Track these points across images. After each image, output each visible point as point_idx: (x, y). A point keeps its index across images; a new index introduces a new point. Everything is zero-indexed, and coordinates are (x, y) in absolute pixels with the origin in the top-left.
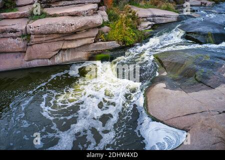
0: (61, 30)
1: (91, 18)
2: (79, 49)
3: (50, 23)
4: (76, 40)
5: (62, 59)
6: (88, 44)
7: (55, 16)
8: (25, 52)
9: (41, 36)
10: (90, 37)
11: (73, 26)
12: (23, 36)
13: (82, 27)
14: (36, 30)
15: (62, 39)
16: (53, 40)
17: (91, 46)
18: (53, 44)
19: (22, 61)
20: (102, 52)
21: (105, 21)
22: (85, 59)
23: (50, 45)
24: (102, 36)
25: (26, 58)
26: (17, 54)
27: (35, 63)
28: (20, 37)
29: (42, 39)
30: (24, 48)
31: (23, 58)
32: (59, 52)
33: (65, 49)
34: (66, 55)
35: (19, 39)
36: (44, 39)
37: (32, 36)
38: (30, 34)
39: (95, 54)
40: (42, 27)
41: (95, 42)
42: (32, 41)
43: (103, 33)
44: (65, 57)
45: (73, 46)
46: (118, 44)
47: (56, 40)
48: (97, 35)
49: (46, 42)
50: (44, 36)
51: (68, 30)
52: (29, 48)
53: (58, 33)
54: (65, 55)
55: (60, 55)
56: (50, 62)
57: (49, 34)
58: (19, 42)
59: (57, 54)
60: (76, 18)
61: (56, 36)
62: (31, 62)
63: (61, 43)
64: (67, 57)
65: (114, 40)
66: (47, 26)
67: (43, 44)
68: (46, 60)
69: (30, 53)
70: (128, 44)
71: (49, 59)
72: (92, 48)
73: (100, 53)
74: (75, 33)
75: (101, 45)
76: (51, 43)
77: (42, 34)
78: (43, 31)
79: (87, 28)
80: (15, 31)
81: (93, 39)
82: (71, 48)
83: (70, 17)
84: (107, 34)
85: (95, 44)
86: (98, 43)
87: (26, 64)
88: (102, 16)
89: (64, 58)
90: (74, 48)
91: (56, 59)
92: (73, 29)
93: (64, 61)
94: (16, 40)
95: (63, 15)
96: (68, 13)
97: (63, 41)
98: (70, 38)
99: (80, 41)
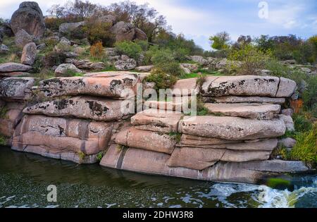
1: (268, 124)
2: (245, 165)
3: (211, 123)
4: (243, 151)
5: (218, 174)
6: (259, 161)
7: (219, 114)
8: (170, 155)
9: (196, 138)
10: (264, 151)
11: (241, 132)
12: (172, 133)
13: (255, 135)
14: (191, 129)
15: (224, 147)
16: (210, 147)
17: (264, 164)
18: (209, 151)
19: (163, 165)
20: (279, 175)
21: (289, 129)
22: (252, 181)
23: (204, 151)
24: (282, 152)
25: (170, 162)
26: (158, 155)
27: (179, 172)
28: (168, 134)
29: (195, 142)
30: (170, 149)
31: (165, 162)
32: (215, 164)
33: (225, 162)
34: (225, 171)
35: (166, 136)
36: (199, 142)
37: (184, 136)
38: (182, 133)
39: (267, 177)
40: (199, 127)
41: (270, 159)
42: (183, 142)
43: (284, 147)
44: (223, 173)
45: (237, 160)
47: (215, 147)
48: (274, 150)
49: (200, 147)
50: (200, 138)
51: (234, 136)
52: (176, 151)
53: (219, 138)
56: (200, 176)
57: (207, 137)
58: (165, 140)
59: (212, 166)
60: (247, 120)
61: (215, 141)
62: (175, 169)
63: (221, 152)
64: (225, 173)
65: (300, 160)
66: (206, 127)
67: (196, 149)
68: (195, 171)
69: (177, 157)
71: (201, 171)
72: (264, 167)
73: (275, 177)
74: (243, 141)
75: (279, 164)
76: (207, 150)
77: (198, 136)
78: (199, 132)
79: (261, 137)
80: (163, 126)
81: (268, 153)
82: (234, 162)
83: (239, 119)
84: (290, 149)
85: (270, 161)
86: (275, 161)
87: (167, 171)
88: (286, 122)
89: (221, 174)
90: (239, 163)
91: (209, 172)
92: (241, 135)
93: (220, 178)
94: (162, 136)
95: (229, 115)
96: (237, 113)
97: (224, 151)
98: (235, 148)
99: (248, 153)
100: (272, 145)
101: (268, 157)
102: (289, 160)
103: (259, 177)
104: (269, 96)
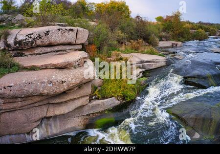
0: (46, 91)
2: (70, 114)
3: (29, 81)
5: (47, 132)
6: (82, 107)
9: (15, 100)
10: (84, 96)
11: (64, 84)
14: (7, 92)
15: (46, 102)
16: (32, 106)
17: (86, 108)
24: (96, 93)
29: (15, 105)
32: (41, 121)
33: (50, 117)
34: (53, 125)
36: (19, 104)
40: (17, 88)
41: (90, 102)
43: (96, 88)
44: (51, 128)
45: (63, 112)
46: (117, 101)
47: (37, 104)
49: (21, 108)
50: (20, 100)
51: (58, 91)
53: (41, 95)
54: (50, 125)
55: (43, 125)
56: (29, 138)
57: (27, 97)
59: (38, 125)
61: (37, 99)
63: (45, 109)
64: (53, 128)
65: (113, 96)
66: (25, 86)
67: (17, 112)
68: (22, 135)
70: (129, 100)
71: (28, 133)
72: (86, 110)
74: (64, 93)
75: (99, 105)
76: (29, 110)
77: (17, 98)
78: (18, 94)
81: (88, 98)
83: (58, 71)
85: (91, 104)
89: (49, 130)
90: (63, 115)
93: (50, 134)
95: (45, 67)
96: (54, 65)
97: (47, 106)
98: (58, 101)
99: (71, 103)
100: (88, 90)
101: (88, 101)
102: (104, 98)
103: (87, 122)
104: (70, 44)
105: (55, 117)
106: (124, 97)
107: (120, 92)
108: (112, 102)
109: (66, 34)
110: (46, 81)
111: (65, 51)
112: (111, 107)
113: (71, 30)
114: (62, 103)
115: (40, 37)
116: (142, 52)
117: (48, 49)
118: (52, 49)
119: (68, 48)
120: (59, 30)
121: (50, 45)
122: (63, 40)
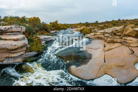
0: (9, 48)
2: (17, 57)
4: (16, 53)
6: (22, 55)
10: (23, 51)
15: (9, 52)
17: (24, 55)
18: (3, 54)
22: (21, 62)
33: (10, 57)
34: (10, 60)
53: (7, 49)
55: (7, 59)
56: (0, 63)
59: (5, 59)
65: (34, 51)
70: (40, 52)
71: (0, 61)
72: (24, 56)
74: (16, 49)
75: (29, 54)
85: (26, 54)
86: (27, 53)
90: (15, 57)
91: (4, 62)
92: (16, 47)
93: (9, 63)
95: (10, 40)
96: (13, 39)
97: (9, 53)
98: (13, 52)
99: (18, 53)
100: (25, 49)
102: (31, 52)
103: (24, 60)
104: (19, 32)
105: (12, 57)
106: (39, 51)
107: (37, 49)
108: (34, 53)
109: (18, 28)
110: (10, 44)
111: (17, 34)
112: (33, 55)
113: (20, 27)
114: (14, 53)
115: (9, 29)
116: (45, 35)
117: (11, 33)
118: (13, 33)
119: (18, 33)
120: (15, 27)
121: (12, 32)
122: (17, 30)
